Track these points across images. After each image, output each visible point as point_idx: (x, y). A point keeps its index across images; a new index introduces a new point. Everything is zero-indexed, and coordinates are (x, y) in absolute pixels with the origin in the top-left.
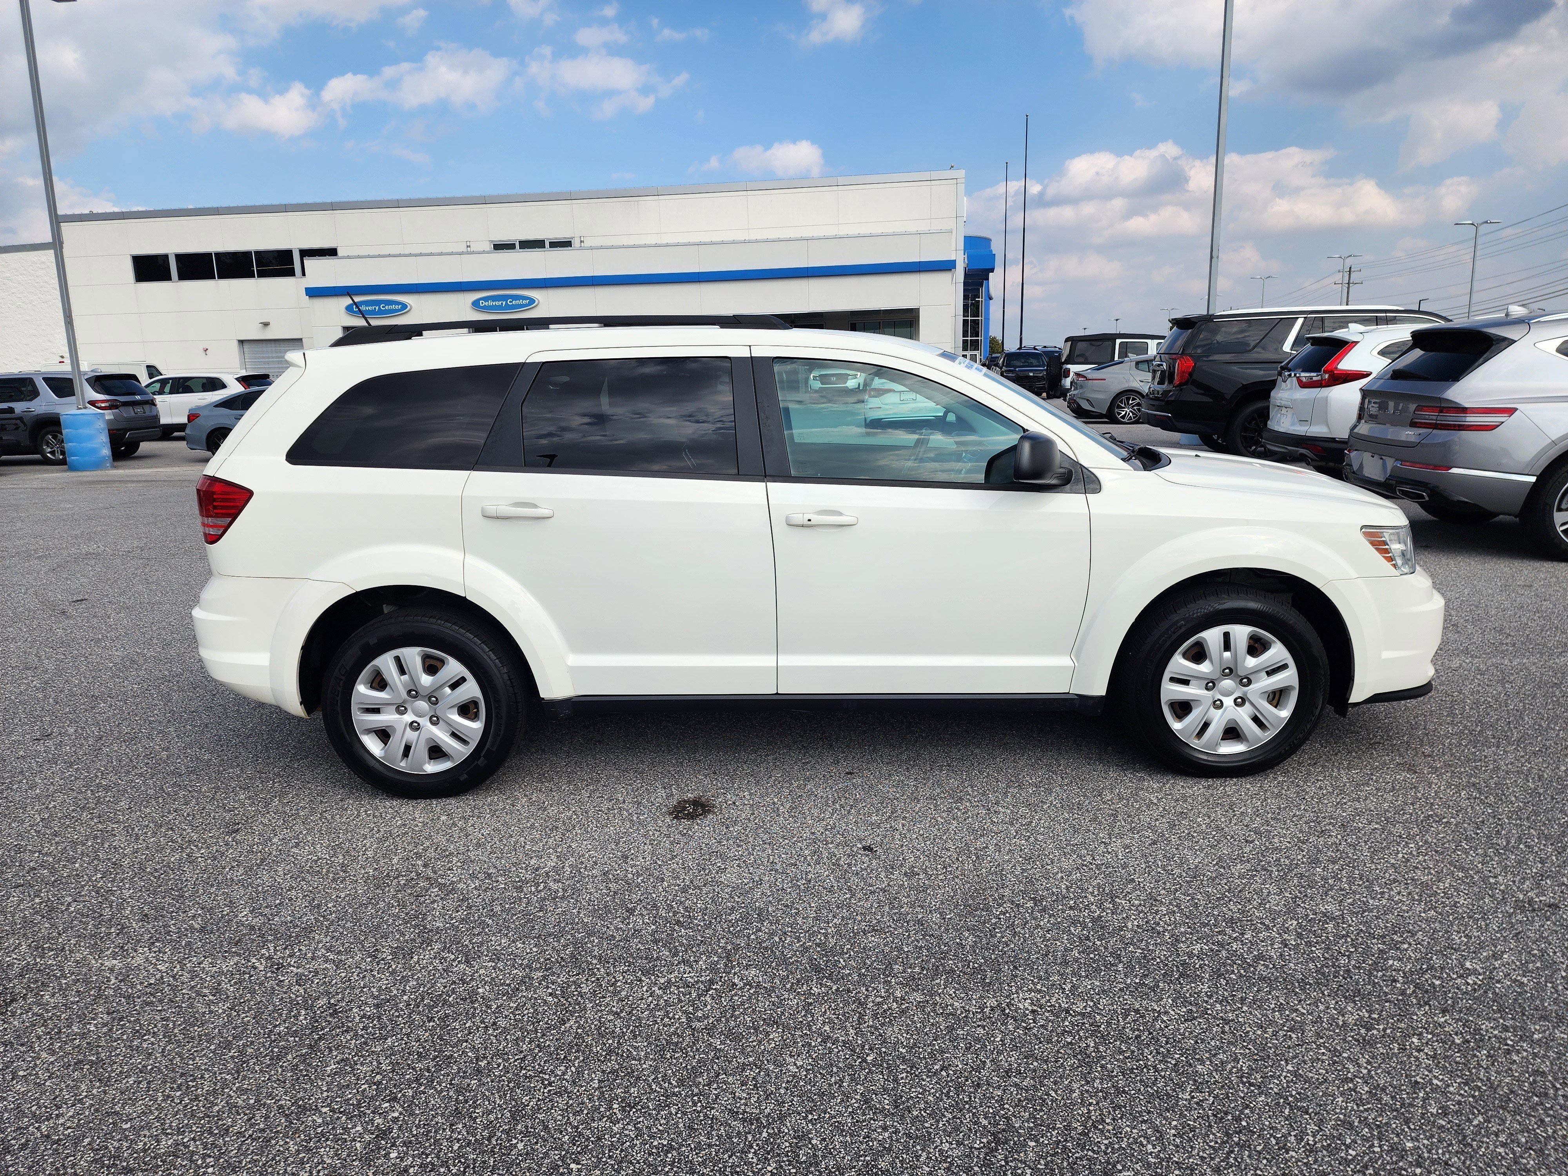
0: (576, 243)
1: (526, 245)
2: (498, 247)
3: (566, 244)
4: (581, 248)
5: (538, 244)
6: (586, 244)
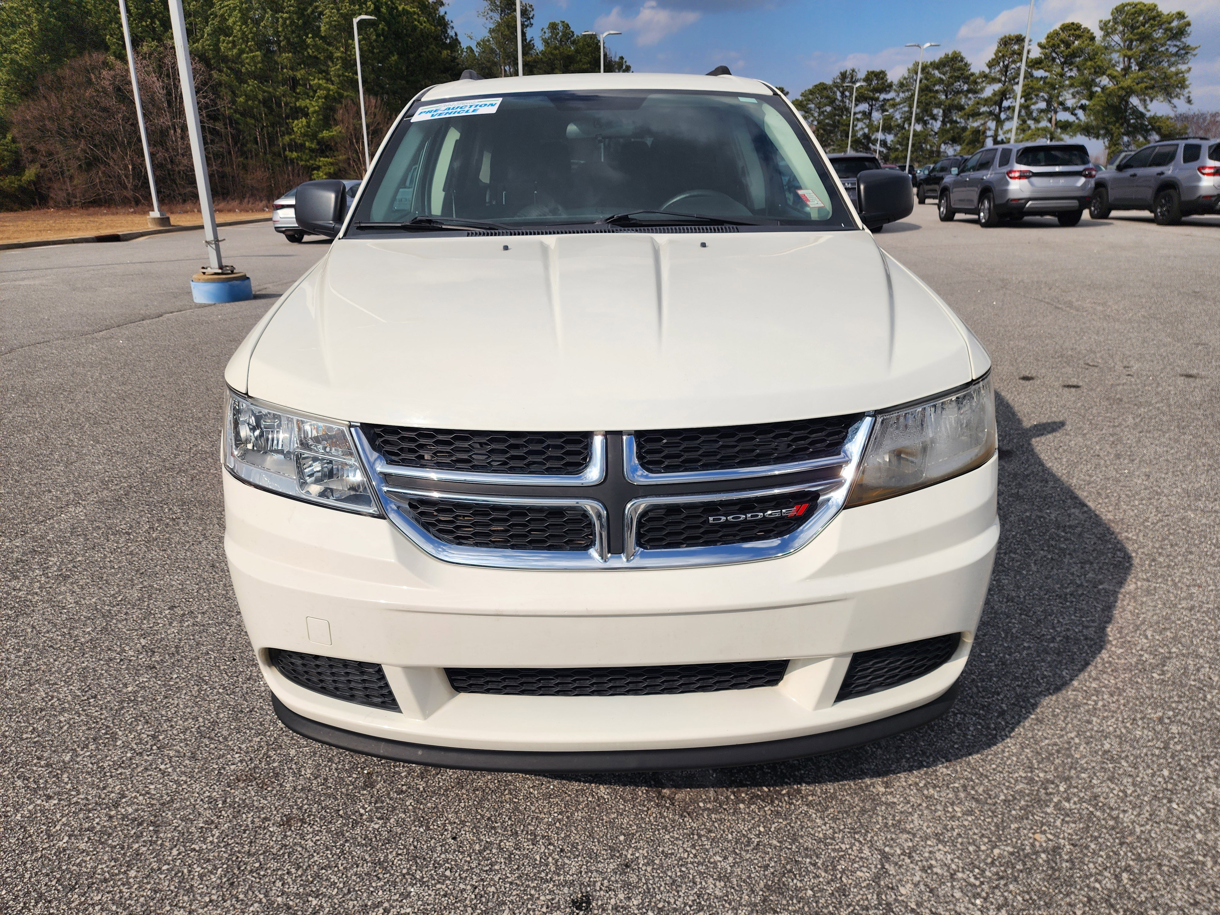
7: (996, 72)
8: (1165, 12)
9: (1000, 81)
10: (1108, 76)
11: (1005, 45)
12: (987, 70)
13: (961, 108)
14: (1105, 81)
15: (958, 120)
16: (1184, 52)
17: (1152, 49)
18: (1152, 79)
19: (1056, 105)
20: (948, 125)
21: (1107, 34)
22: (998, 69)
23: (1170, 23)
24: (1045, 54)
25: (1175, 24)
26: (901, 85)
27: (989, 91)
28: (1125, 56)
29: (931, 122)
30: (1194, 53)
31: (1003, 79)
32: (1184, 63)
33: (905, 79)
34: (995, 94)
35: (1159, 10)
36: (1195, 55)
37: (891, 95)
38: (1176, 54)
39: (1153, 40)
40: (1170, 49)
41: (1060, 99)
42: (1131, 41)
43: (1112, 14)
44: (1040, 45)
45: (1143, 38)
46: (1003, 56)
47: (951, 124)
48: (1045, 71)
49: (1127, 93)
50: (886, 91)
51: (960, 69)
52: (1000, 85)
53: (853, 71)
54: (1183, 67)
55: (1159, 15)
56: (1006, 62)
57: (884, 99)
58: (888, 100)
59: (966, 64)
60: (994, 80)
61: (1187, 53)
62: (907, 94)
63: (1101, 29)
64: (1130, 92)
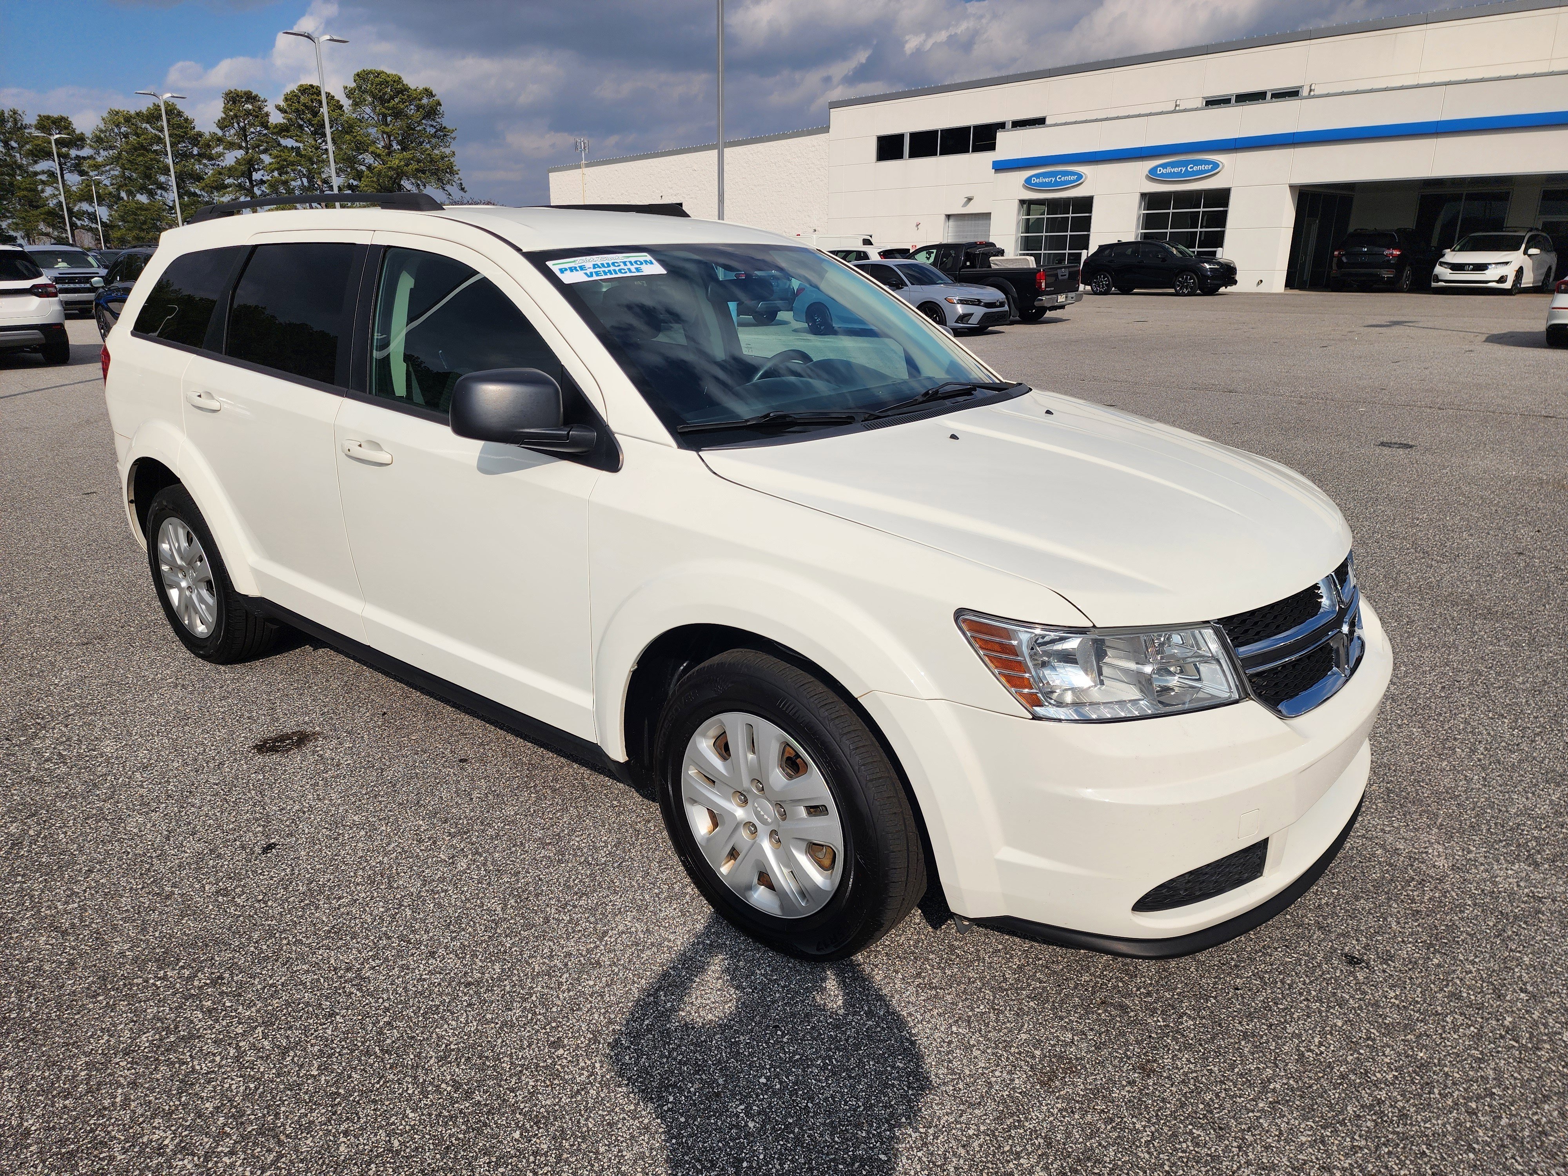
0: (1305, 92)
1: (1243, 98)
2: (1212, 103)
3: (1293, 94)
4: (1309, 97)
5: (1258, 97)
6: (1317, 92)
7: (231, 134)
8: (413, 86)
9: (241, 147)
10: (372, 153)
11: (234, 103)
12: (220, 133)
13: (198, 178)
14: (369, 159)
15: (199, 192)
16: (442, 134)
17: (409, 127)
18: (419, 161)
19: (319, 183)
20: (186, 198)
21: (356, 104)
22: (232, 131)
23: (420, 100)
24: (289, 120)
25: (425, 101)
26: (98, 140)
27: (231, 158)
28: (384, 132)
29: (159, 192)
30: (453, 135)
31: (244, 144)
32: (446, 147)
33: (101, 131)
34: (238, 162)
35: (405, 82)
36: (454, 139)
37: (86, 152)
38: (434, 136)
39: (408, 118)
40: (428, 129)
41: (324, 176)
42: (385, 116)
43: (355, 81)
44: (278, 108)
45: (398, 114)
46: (236, 116)
47: (189, 197)
48: (296, 141)
49: (398, 174)
50: (77, 146)
51: (180, 126)
52: (242, 152)
53: (15, 113)
54: (447, 151)
55: (405, 89)
56: (242, 124)
57: (77, 157)
58: (84, 158)
59: (186, 120)
60: (231, 146)
61: (445, 135)
62: (111, 152)
63: (348, 97)
64: (401, 174)
